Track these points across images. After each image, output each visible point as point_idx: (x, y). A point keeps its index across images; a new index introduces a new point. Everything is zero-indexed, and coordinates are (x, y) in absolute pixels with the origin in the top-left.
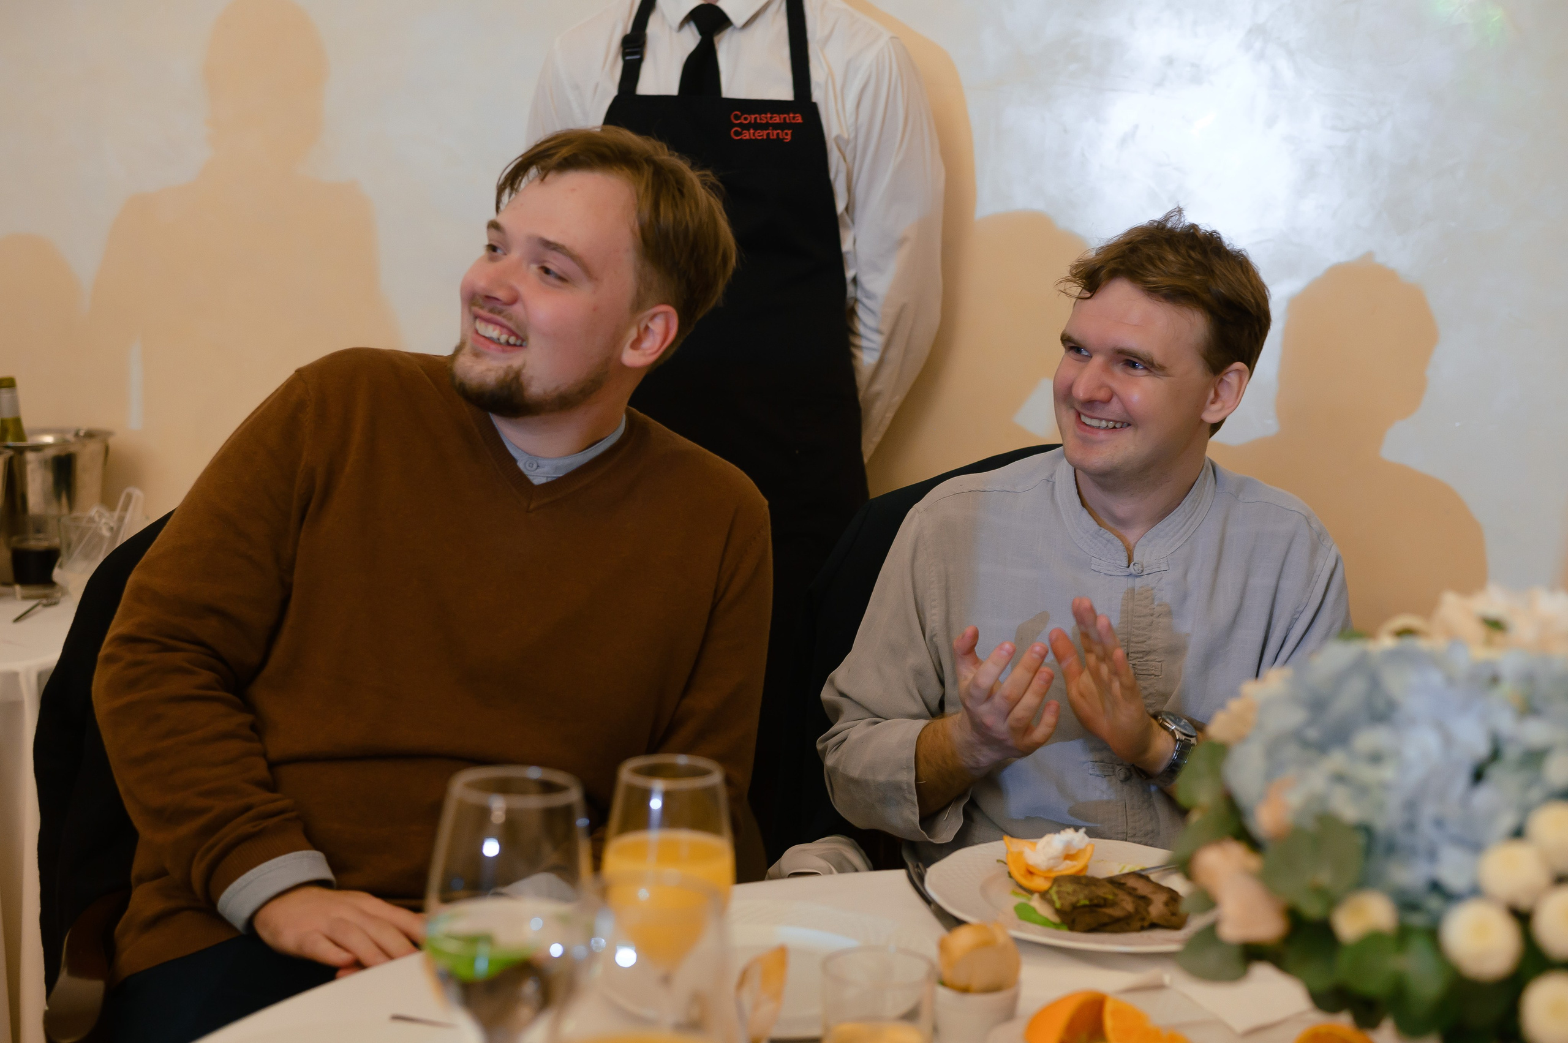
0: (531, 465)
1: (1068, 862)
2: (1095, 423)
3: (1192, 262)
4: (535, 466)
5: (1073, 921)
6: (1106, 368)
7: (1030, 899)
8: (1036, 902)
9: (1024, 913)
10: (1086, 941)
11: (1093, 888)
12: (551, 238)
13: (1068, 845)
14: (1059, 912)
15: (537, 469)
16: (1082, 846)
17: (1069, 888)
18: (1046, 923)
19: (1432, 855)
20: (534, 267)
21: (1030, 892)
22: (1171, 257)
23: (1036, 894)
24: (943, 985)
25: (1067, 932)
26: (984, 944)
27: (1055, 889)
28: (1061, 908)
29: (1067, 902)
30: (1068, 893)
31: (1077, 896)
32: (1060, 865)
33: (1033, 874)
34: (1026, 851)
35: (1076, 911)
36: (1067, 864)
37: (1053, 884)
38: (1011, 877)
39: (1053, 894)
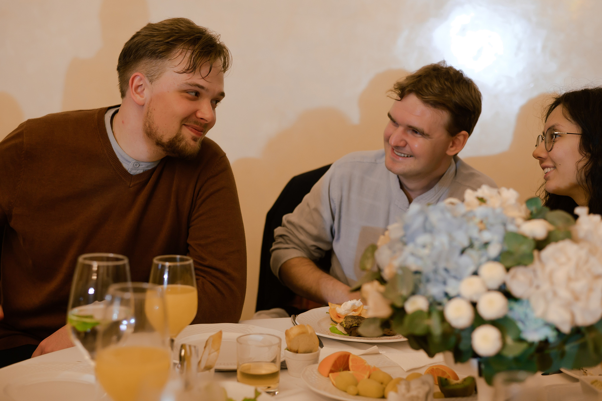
0: (136, 165)
1: (354, 312)
2: (399, 154)
3: (445, 87)
4: (138, 165)
5: (351, 332)
6: (404, 132)
7: (336, 325)
8: (338, 327)
9: (333, 330)
10: (350, 338)
11: (359, 320)
13: (354, 305)
14: (346, 329)
16: (359, 306)
17: (350, 320)
18: (341, 333)
19: (445, 283)
21: (336, 323)
22: (436, 85)
23: (339, 324)
24: (288, 350)
25: (348, 336)
26: (303, 333)
27: (345, 321)
28: (346, 327)
29: (348, 325)
30: (349, 322)
31: (352, 323)
32: (350, 313)
33: (339, 317)
34: (337, 308)
35: (352, 329)
36: (353, 313)
37: (345, 320)
38: (331, 319)
39: (344, 323)
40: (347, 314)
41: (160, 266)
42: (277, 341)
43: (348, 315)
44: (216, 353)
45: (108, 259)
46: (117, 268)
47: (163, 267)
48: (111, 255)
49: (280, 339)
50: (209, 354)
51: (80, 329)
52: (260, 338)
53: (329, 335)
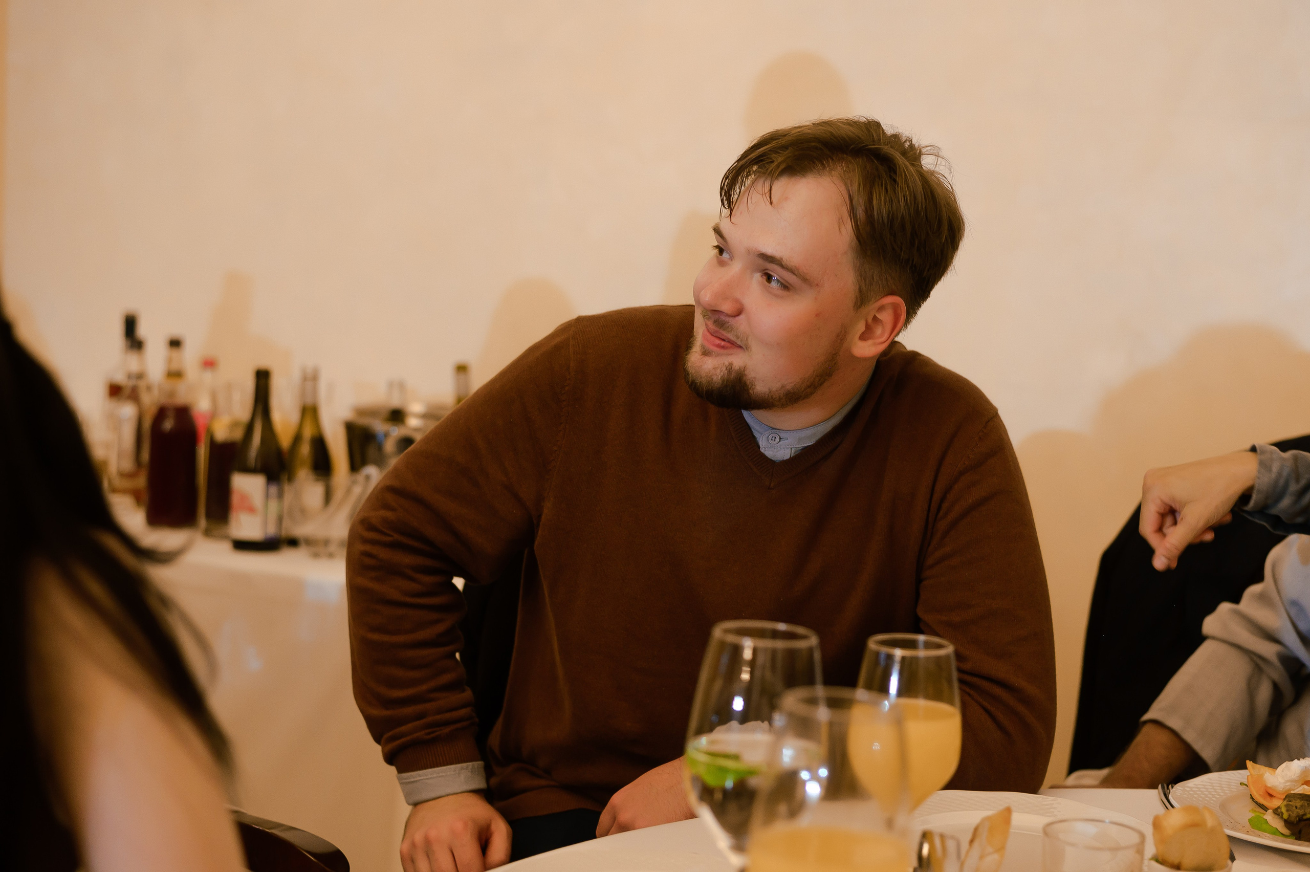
0: (773, 439)
1: (1305, 786)
4: (778, 440)
5: (1300, 832)
7: (1264, 814)
8: (1269, 816)
9: (1257, 825)
10: (1299, 845)
12: (769, 250)
14: (1288, 823)
15: (779, 441)
17: (1298, 803)
18: (1275, 832)
20: (758, 277)
21: (1265, 808)
23: (1270, 811)
24: (1157, 861)
25: (1292, 840)
26: (1194, 825)
27: (1287, 806)
28: (1288, 818)
29: (1294, 815)
30: (1296, 807)
31: (1303, 810)
32: (1298, 788)
33: (1271, 796)
34: (1266, 775)
35: (1303, 823)
36: (1304, 788)
37: (1285, 802)
38: (1252, 798)
39: (1284, 810)
40: (1290, 790)
41: (882, 657)
42: (1135, 839)
43: (1292, 792)
44: (996, 857)
45: (775, 634)
46: (791, 654)
47: (890, 657)
48: (782, 627)
49: (1142, 836)
50: (982, 857)
51: (711, 781)
52: (1091, 829)
53: (1247, 834)
